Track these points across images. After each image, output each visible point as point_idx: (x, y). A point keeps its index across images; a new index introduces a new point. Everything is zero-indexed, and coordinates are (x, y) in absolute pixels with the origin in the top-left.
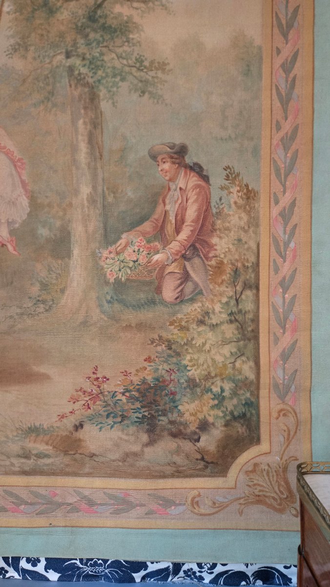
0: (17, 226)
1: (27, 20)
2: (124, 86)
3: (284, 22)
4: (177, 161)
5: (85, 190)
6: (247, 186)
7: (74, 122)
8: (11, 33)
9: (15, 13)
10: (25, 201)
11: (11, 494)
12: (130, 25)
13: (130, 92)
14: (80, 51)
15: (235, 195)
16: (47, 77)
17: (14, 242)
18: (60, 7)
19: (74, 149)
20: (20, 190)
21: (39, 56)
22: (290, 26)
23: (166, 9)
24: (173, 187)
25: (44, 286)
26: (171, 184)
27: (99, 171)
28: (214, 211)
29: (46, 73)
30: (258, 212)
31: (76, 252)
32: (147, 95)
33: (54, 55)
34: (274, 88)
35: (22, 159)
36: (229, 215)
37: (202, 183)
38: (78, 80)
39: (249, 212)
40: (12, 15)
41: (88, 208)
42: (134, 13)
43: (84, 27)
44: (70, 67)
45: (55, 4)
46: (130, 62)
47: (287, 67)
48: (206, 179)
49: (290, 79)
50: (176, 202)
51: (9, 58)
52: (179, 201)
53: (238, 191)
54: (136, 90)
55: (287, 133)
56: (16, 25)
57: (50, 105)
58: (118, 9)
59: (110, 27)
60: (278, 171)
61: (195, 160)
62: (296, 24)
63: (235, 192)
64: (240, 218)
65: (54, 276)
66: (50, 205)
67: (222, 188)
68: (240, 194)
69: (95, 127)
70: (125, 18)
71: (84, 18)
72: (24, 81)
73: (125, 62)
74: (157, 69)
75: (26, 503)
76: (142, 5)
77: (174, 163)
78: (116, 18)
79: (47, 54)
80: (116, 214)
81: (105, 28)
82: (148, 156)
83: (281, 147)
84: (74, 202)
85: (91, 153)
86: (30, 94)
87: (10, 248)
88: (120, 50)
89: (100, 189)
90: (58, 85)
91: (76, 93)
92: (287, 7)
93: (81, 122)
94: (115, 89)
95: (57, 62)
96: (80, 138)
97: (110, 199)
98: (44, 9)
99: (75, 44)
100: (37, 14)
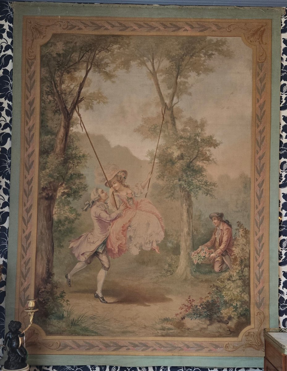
0: (159, 242)
1: (164, 166)
2: (200, 192)
3: (259, 169)
4: (220, 219)
5: (186, 230)
6: (245, 229)
7: (182, 205)
8: (158, 170)
9: (160, 163)
10: (162, 233)
11: (158, 344)
12: (202, 169)
13: (203, 194)
14: (184, 179)
15: (241, 232)
16: (171, 188)
17: (158, 248)
18: (177, 162)
19: (182, 215)
20: (161, 229)
21: (168, 180)
22: (261, 170)
23: (216, 163)
24: (218, 229)
25: (170, 265)
26: (217, 228)
27: (191, 223)
28: (234, 238)
29: (171, 186)
30: (250, 238)
31: (182, 252)
32: (209, 195)
33: (174, 180)
34: (255, 193)
35: (162, 218)
36: (239, 239)
37: (229, 228)
38: (183, 189)
39: (246, 238)
40: (158, 164)
41: (187, 236)
42: (204, 165)
43: (185, 170)
44: (180, 184)
45: (175, 161)
46: (202, 183)
47: (260, 186)
48: (230, 226)
49: (261, 190)
50: (219, 234)
51: (157, 180)
52: (221, 234)
53: (242, 231)
54: (205, 193)
55: (260, 210)
56: (160, 168)
57: (173, 198)
58: (198, 163)
59: (195, 170)
60: (257, 223)
61: (226, 219)
62: (263, 170)
63: (241, 231)
64: (243, 241)
65: (174, 261)
66: (172, 235)
67: (236, 230)
68: (243, 232)
69: (190, 207)
70: (201, 167)
71: (185, 166)
72: (163, 189)
73: (201, 183)
74: (212, 186)
75: (164, 347)
76: (207, 162)
77: (218, 220)
78: (197, 167)
79: (171, 179)
80: (197, 239)
81: (194, 170)
82: (209, 217)
83: (258, 215)
84: (181, 234)
85: (188, 216)
86: (165, 194)
87: (157, 251)
88: (199, 179)
89: (191, 229)
90: (176, 191)
91: (182, 194)
92: (260, 163)
93: (184, 205)
94: (197, 193)
95: (176, 182)
96: (184, 210)
97: (195, 233)
98: (170, 162)
99: (182, 176)
100: (168, 164)
